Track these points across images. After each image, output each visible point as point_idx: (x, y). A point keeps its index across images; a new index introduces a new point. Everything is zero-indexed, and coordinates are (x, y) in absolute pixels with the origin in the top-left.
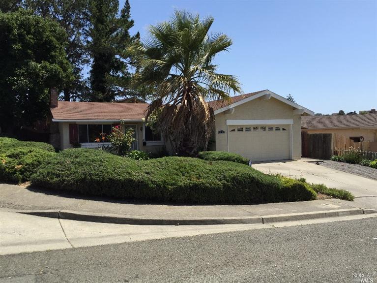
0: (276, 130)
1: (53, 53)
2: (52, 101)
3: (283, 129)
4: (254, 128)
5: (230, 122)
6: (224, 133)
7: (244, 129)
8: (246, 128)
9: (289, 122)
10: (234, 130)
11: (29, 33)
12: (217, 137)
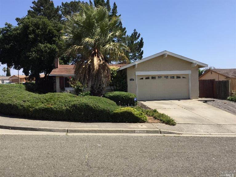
0: (177, 78)
1: (54, 39)
2: (55, 65)
3: (183, 77)
4: (158, 77)
5: (138, 73)
6: (134, 80)
7: (150, 78)
8: (152, 77)
9: (188, 72)
10: (142, 79)
11: (38, 28)
12: (128, 83)
